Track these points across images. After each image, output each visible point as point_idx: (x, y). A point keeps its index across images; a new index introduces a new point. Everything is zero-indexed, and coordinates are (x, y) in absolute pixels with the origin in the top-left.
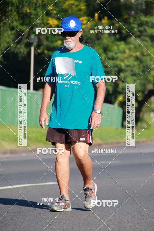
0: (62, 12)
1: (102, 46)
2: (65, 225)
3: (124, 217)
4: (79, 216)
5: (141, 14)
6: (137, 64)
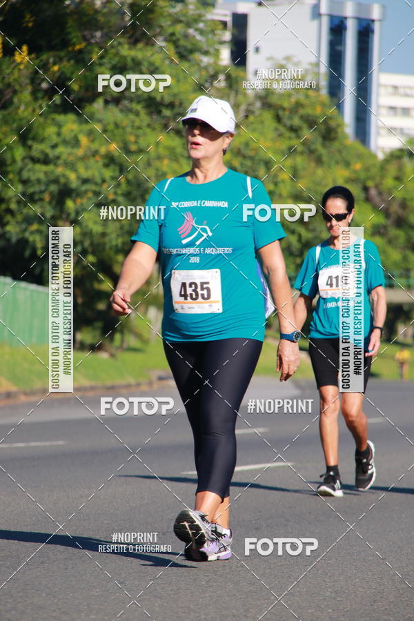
1: (15, 126)
5: (121, 40)
6: (112, 174)
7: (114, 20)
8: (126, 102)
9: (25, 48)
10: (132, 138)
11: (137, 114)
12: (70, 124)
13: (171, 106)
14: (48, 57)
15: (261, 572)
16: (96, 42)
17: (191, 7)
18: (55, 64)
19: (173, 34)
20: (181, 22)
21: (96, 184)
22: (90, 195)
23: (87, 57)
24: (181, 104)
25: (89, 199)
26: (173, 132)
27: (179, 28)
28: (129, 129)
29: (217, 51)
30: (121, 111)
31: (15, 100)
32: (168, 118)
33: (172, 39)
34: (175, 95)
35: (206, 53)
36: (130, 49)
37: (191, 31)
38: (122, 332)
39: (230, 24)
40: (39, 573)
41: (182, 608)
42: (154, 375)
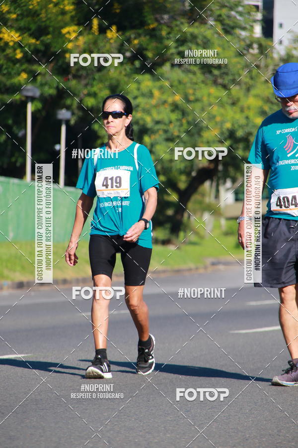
0: (27, 16)
1: (107, 83)
2: (43, 438)
3: (156, 420)
4: (69, 421)
5: (183, 20)
6: (176, 117)
7: (178, 6)
9: (114, 28)
10: (191, 91)
11: (194, 73)
12: (146, 81)
13: (219, 67)
14: (131, 34)
15: (289, 404)
16: (165, 22)
18: (135, 38)
19: (220, 16)
20: (226, 6)
21: (165, 124)
22: (161, 132)
23: (158, 33)
24: (226, 66)
25: (160, 135)
26: (220, 86)
27: (224, 11)
28: (189, 85)
29: (252, 27)
30: (183, 71)
32: (216, 76)
33: (219, 19)
35: (244, 29)
36: (190, 26)
37: (233, 13)
38: (185, 231)
39: (261, 7)
41: (232, 429)
42: (208, 261)
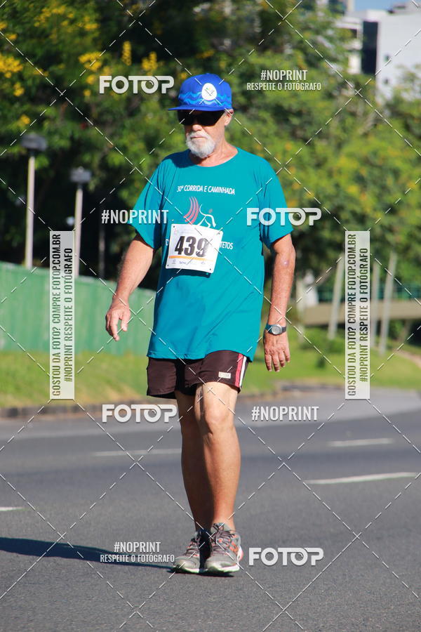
0: (31, 37)
1: (142, 134)
5: (249, 47)
7: (244, 26)
8: (253, 111)
9: (153, 56)
10: (259, 146)
11: (264, 121)
13: (299, 114)
14: (176, 65)
15: (382, 582)
16: (225, 50)
17: (321, 14)
18: (183, 71)
19: (301, 41)
20: (310, 29)
23: (214, 64)
24: (309, 113)
26: (299, 140)
27: (308, 36)
29: (347, 59)
30: (249, 119)
31: (143, 108)
32: (295, 127)
33: (300, 46)
34: (304, 103)
35: (334, 60)
36: (259, 56)
37: (320, 39)
39: (360, 32)
40: (156, 579)
41: (300, 615)
42: (279, 386)
